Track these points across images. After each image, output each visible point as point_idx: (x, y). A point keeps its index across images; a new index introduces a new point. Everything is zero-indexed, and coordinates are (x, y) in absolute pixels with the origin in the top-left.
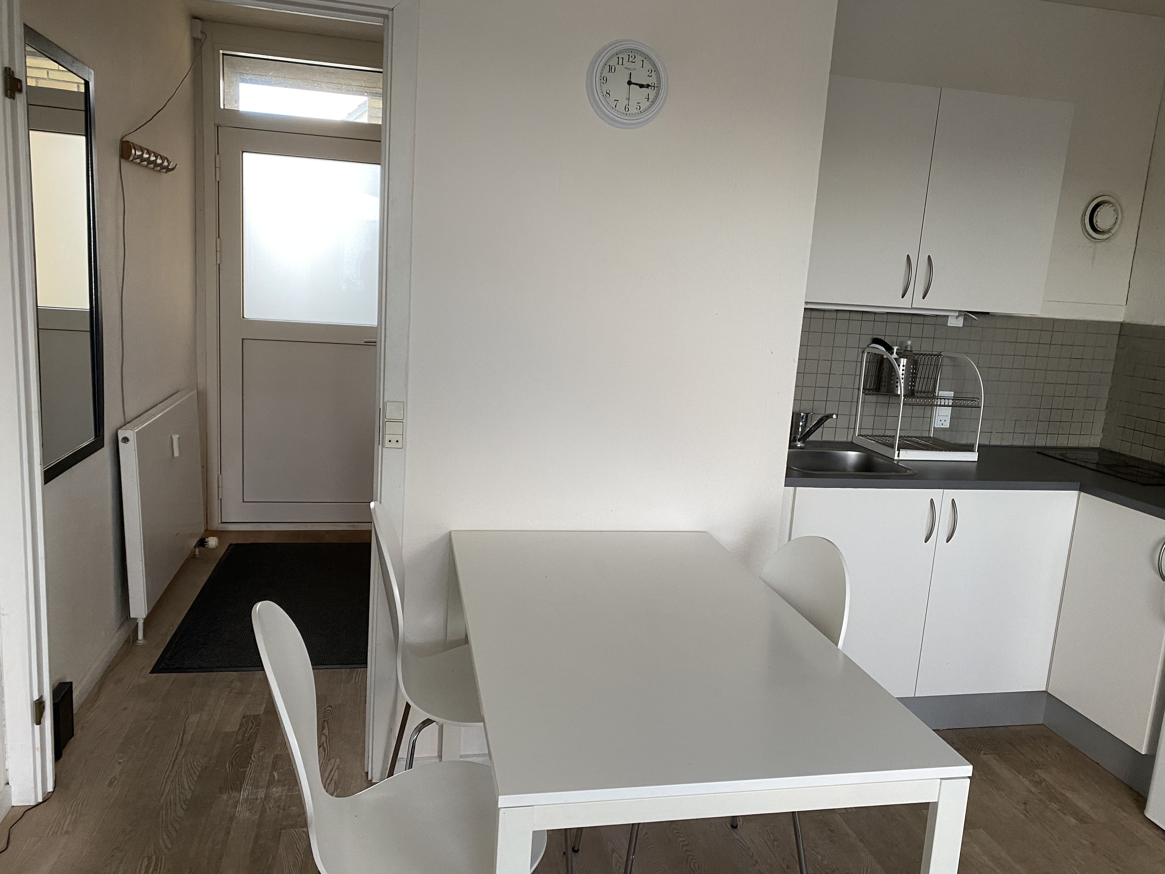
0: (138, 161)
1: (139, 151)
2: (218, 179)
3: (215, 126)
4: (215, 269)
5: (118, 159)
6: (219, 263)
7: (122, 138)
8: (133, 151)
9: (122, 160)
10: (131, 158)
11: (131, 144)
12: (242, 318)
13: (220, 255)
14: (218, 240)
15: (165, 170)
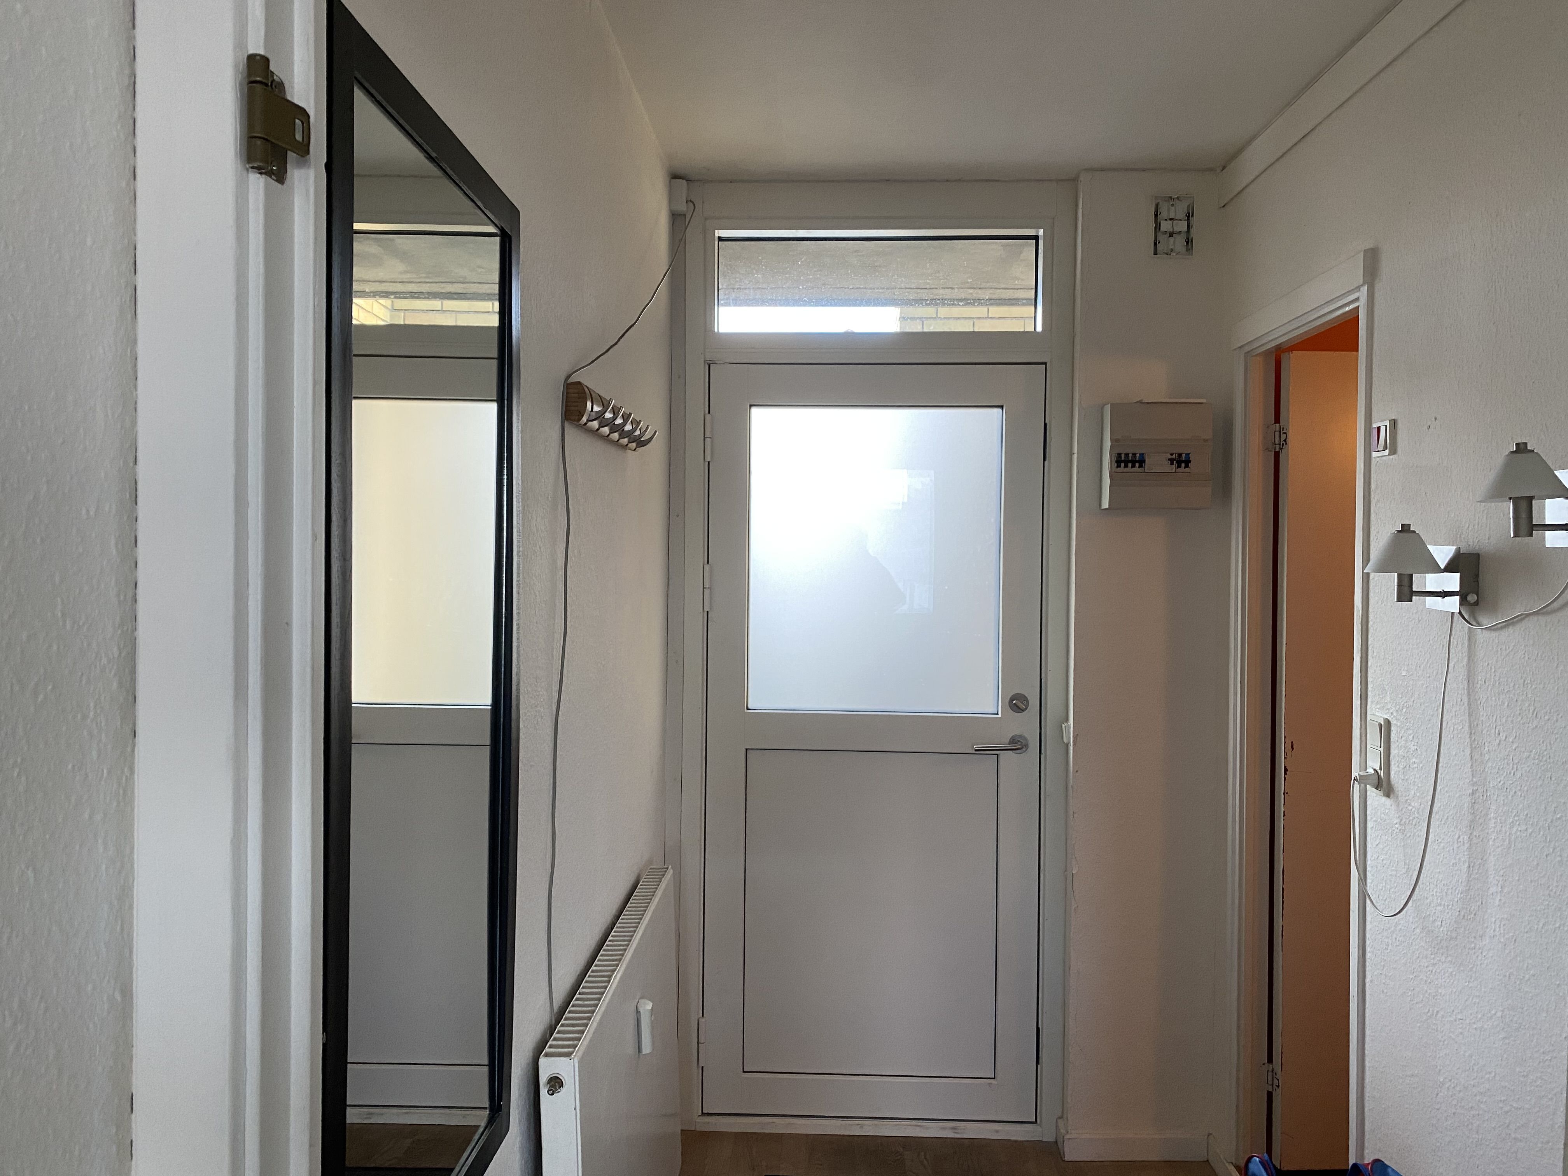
0: (595, 424)
1: (598, 405)
2: (708, 459)
3: (705, 363)
4: (700, 620)
5: (560, 422)
6: (706, 610)
7: (569, 376)
8: (589, 404)
9: (566, 424)
10: (584, 419)
11: (586, 390)
12: (746, 710)
13: (711, 594)
14: (707, 567)
15: (634, 445)
